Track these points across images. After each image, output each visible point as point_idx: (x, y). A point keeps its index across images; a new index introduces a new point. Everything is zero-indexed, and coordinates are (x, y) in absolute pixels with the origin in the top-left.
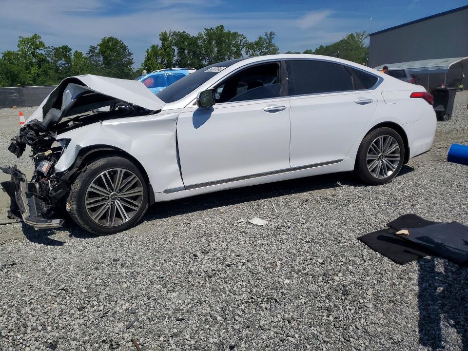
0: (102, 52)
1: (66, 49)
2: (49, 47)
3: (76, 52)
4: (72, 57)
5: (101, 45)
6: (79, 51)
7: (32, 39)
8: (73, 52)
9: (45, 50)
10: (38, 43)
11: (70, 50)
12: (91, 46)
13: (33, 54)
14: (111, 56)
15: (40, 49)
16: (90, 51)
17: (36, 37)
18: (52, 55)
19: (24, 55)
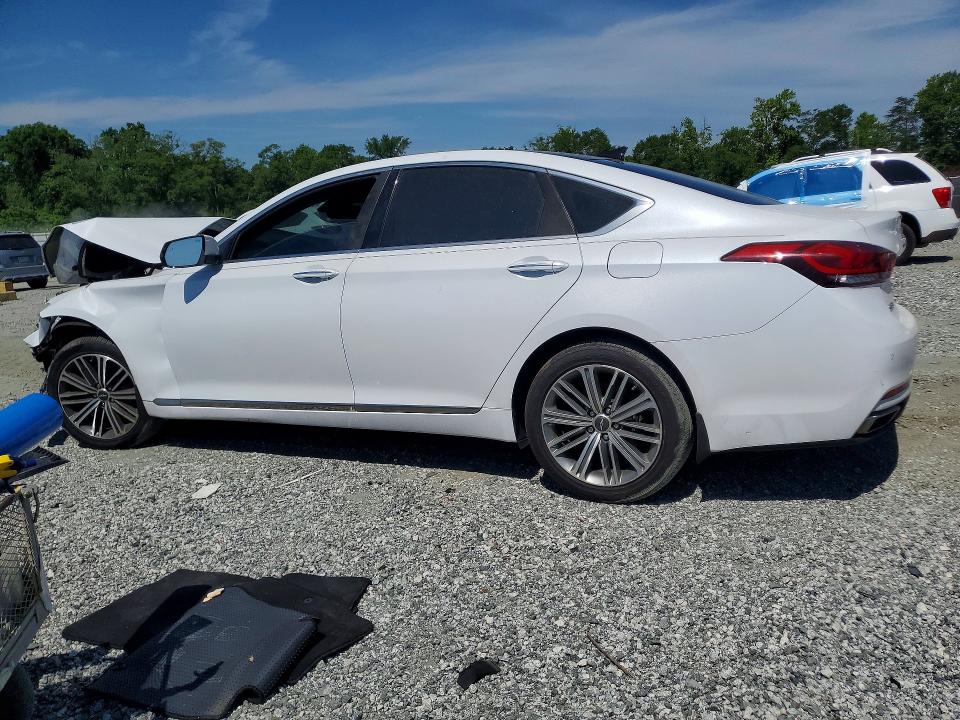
0: (923, 109)
1: (842, 112)
2: (808, 113)
3: (863, 116)
4: (852, 127)
5: (921, 94)
6: (870, 113)
7: (779, 100)
8: (855, 116)
9: (799, 119)
10: (788, 106)
11: (850, 111)
12: (900, 99)
13: (776, 130)
14: (942, 116)
15: (789, 119)
16: (897, 110)
17: (786, 94)
18: (812, 127)
19: (759, 135)
